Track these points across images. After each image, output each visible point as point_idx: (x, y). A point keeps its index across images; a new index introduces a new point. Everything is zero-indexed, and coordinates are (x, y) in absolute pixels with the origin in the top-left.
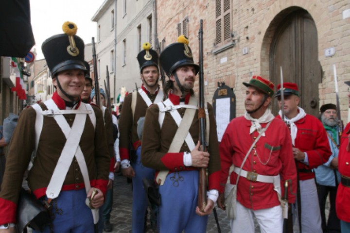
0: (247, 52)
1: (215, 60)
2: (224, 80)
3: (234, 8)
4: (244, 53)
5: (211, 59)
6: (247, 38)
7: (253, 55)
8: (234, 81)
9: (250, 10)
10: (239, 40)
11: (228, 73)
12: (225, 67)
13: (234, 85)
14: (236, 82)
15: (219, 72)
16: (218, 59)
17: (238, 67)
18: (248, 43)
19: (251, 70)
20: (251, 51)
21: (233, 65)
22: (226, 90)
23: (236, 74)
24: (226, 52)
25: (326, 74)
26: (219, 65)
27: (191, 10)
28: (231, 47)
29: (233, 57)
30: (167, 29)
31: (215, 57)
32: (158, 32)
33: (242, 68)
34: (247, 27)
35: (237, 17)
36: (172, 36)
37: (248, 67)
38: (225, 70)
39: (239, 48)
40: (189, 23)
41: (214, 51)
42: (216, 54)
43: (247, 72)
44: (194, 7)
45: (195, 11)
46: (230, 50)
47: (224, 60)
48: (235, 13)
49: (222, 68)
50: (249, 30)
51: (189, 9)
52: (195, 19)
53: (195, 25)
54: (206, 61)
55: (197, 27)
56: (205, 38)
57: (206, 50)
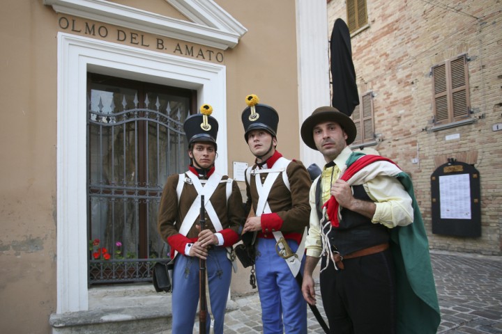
0: (500, 128)
1: (434, 137)
2: (454, 156)
3: (473, 85)
4: (495, 129)
5: (426, 136)
8: (477, 156)
11: (461, 150)
12: (457, 143)
13: (475, 161)
15: (444, 149)
16: (438, 136)
17: (482, 143)
21: (473, 141)
22: (461, 167)
23: (480, 150)
24: (457, 129)
26: (443, 142)
27: (378, 85)
28: (470, 124)
29: (472, 133)
31: (434, 134)
33: (492, 144)
34: (500, 104)
35: (480, 94)
38: (456, 147)
39: (485, 124)
40: (375, 98)
41: (432, 128)
42: (436, 131)
44: (385, 82)
45: (388, 86)
46: (465, 127)
47: (453, 137)
48: (474, 90)
49: (451, 144)
51: (373, 84)
52: (388, 94)
53: (388, 101)
54: (413, 139)
55: (394, 103)
56: (411, 115)
57: (413, 127)
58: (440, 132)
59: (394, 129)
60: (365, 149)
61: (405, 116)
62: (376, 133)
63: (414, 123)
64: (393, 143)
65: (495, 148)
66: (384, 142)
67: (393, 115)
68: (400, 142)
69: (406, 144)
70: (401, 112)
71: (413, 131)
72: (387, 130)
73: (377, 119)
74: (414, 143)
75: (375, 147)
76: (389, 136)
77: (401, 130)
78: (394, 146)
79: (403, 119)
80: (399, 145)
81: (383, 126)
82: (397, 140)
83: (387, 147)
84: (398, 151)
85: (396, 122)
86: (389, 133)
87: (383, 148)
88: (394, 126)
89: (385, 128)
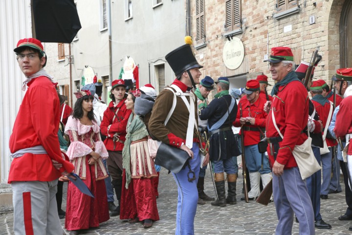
0: (313, 22)
1: (277, 27)
4: (311, 23)
5: (273, 25)
6: (315, 4)
7: (321, 26)
8: (300, 57)
10: (305, 5)
11: (293, 46)
12: (290, 37)
14: (302, 58)
16: (281, 27)
17: (304, 39)
18: (316, 11)
19: (319, 44)
20: (318, 20)
21: (299, 36)
23: (302, 48)
24: (291, 18)
26: (282, 34)
28: (297, 12)
29: (299, 25)
31: (277, 23)
33: (309, 41)
37: (315, 40)
38: (289, 42)
39: (305, 15)
41: (276, 16)
42: (279, 19)
43: (314, 46)
46: (295, 16)
47: (288, 28)
49: (286, 38)
54: (266, 28)
57: (266, 11)
58: (282, 21)
59: (254, 12)
60: (234, 38)
62: (243, 17)
63: (266, 7)
64: (254, 32)
65: (311, 46)
66: (248, 30)
68: (257, 31)
69: (261, 34)
72: (249, 14)
74: (266, 33)
75: (241, 36)
76: (250, 22)
77: (258, 15)
78: (254, 36)
80: (257, 35)
81: (247, 8)
82: (256, 28)
83: (249, 37)
84: (257, 43)
85: (255, 3)
86: (251, 17)
87: (247, 39)
88: (254, 8)
89: (249, 10)
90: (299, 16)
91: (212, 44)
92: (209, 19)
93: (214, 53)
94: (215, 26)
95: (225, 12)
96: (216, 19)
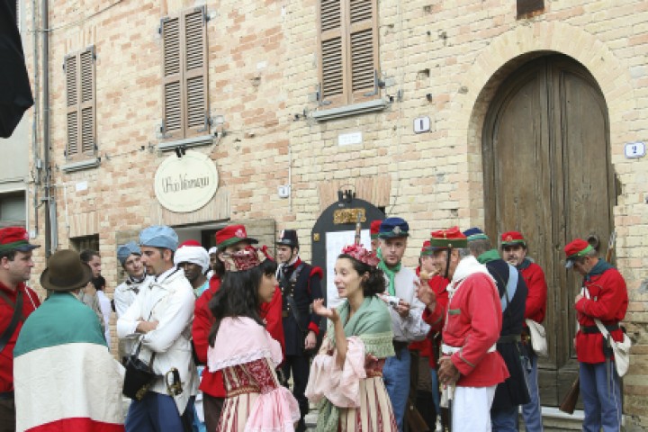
0: (426, 127)
1: (319, 136)
2: (352, 186)
3: (385, 21)
4: (418, 129)
5: (304, 131)
6: (429, 97)
7: (446, 136)
8: (388, 191)
9: (435, 35)
10: (400, 98)
11: (364, 171)
12: (356, 155)
13: (386, 199)
14: (393, 191)
15: (334, 166)
16: (327, 135)
17: (398, 158)
18: (430, 108)
19: (441, 170)
20: (438, 126)
21: (383, 154)
22: (362, 211)
23: (394, 175)
24: (359, 120)
25: (625, 190)
26: (334, 149)
28: (378, 110)
29: (382, 134)
30: (105, 23)
31: (318, 128)
32: (55, 24)
33: (413, 163)
34: (427, 72)
35: (395, 45)
36: (134, 49)
37: (433, 162)
38: (356, 163)
39: (401, 115)
40: (210, 24)
41: (315, 114)
42: (323, 120)
43: (427, 172)
46: (371, 117)
47: (351, 137)
48: (387, 33)
49: (347, 156)
50: (431, 80)
52: (237, 17)
53: (237, 34)
54: (282, 136)
55: (247, 42)
56: (277, 76)
57: (282, 106)
58: (330, 125)
59: (248, 106)
60: (188, 152)
61: (270, 78)
62: (212, 115)
63: (283, 97)
64: (245, 143)
65: (418, 173)
66: (229, 139)
67: (247, 70)
68: (258, 140)
69: (269, 146)
70: (262, 65)
71: (282, 117)
72: (233, 109)
73: (215, 78)
74: (283, 147)
75: (209, 150)
76: (236, 124)
77: (260, 111)
78: (247, 151)
79: (265, 86)
80: (257, 149)
81: (226, 97)
82: (252, 136)
83: (232, 152)
84: (254, 164)
85: (250, 90)
86: (237, 115)
87: (225, 155)
88: (246, 99)
89: (230, 102)
90: (383, 116)
91: (117, 163)
92: (107, 115)
93: (121, 180)
94: (125, 130)
95: (160, 103)
96: (130, 116)
